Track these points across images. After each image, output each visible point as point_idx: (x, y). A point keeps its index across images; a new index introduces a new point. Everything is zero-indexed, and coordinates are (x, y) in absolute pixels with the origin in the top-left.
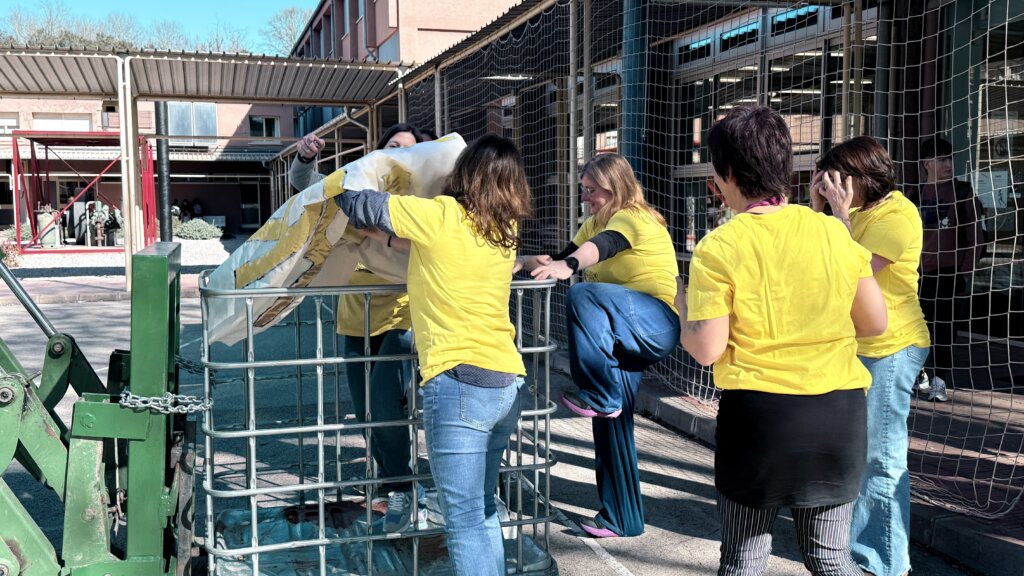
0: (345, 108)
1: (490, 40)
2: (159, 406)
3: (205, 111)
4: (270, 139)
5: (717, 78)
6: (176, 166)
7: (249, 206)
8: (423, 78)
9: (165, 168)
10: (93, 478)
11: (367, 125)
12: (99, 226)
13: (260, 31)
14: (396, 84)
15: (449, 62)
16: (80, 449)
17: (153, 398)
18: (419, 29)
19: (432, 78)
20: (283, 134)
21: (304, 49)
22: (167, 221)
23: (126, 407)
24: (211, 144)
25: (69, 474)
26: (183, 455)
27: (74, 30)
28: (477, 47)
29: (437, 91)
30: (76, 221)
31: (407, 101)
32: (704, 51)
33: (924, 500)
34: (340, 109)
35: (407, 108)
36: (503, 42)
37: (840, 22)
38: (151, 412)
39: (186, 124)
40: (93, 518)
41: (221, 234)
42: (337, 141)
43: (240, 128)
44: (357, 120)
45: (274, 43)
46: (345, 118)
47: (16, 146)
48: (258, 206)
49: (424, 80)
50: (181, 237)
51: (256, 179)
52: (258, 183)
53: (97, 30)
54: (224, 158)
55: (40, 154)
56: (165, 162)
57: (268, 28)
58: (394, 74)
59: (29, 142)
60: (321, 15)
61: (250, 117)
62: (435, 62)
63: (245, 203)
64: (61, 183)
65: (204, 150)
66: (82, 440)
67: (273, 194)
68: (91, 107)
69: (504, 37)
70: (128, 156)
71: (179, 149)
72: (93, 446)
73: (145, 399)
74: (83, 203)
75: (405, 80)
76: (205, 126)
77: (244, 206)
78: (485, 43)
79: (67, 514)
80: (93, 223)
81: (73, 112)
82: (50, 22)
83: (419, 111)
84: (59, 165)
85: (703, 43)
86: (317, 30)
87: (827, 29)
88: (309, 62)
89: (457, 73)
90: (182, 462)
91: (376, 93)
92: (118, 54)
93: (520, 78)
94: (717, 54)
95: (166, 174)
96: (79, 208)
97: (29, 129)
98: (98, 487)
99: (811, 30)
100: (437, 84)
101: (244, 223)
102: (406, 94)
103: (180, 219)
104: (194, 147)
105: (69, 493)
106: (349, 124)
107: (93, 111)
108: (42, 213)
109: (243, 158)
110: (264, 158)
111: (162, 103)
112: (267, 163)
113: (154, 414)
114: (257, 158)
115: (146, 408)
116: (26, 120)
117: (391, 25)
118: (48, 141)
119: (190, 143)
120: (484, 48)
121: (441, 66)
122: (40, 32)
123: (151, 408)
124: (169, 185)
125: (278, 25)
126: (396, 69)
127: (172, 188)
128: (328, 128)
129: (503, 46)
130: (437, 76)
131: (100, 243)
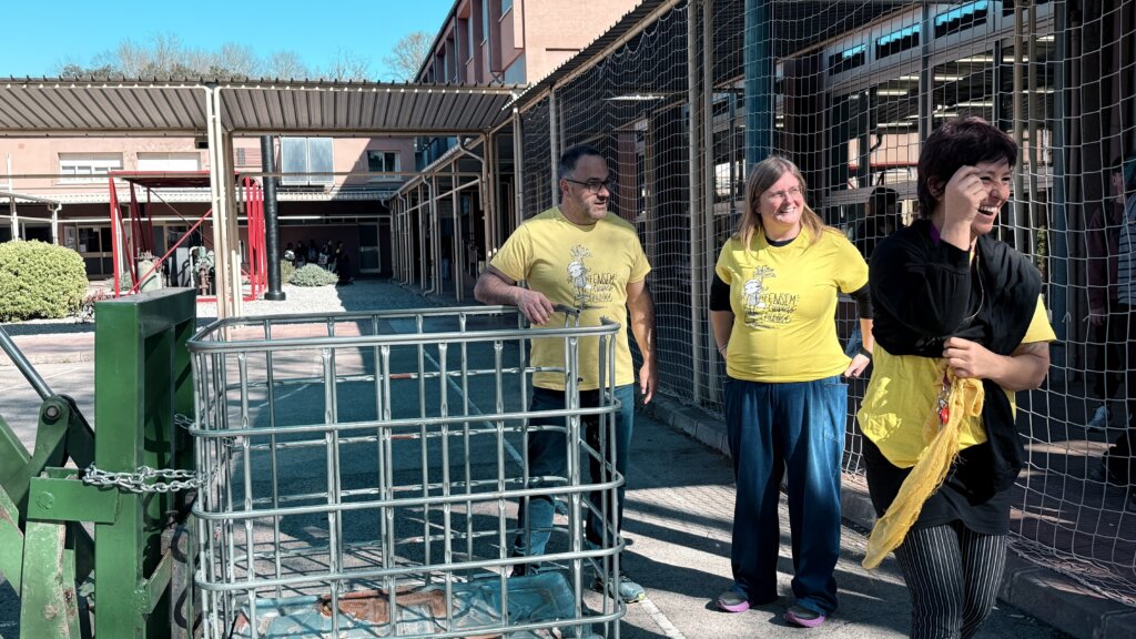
0: (458, 138)
1: (605, 54)
2: (128, 483)
3: (321, 147)
4: (389, 174)
5: (873, 90)
6: (284, 208)
7: (369, 249)
8: (538, 100)
9: (272, 210)
10: (54, 569)
11: (482, 156)
12: (203, 273)
13: (384, 59)
14: (511, 108)
15: (564, 82)
16: (40, 534)
17: (120, 474)
18: (547, 50)
19: (545, 102)
20: (403, 169)
21: (428, 75)
22: (275, 267)
23: (90, 484)
25: (26, 563)
26: (175, 540)
27: (186, 64)
28: (591, 63)
29: (553, 115)
30: (179, 269)
31: (522, 127)
32: (858, 59)
33: (1095, 591)
34: (453, 139)
35: (523, 135)
36: (619, 56)
37: (1011, 20)
38: (120, 490)
39: (300, 160)
40: (55, 616)
41: (337, 280)
42: (455, 175)
43: (357, 164)
44: (472, 151)
45: (399, 72)
46: (458, 151)
47: (113, 188)
48: (378, 249)
49: (539, 103)
50: (294, 284)
51: (375, 220)
52: (377, 224)
53: (212, 63)
54: (341, 197)
55: (141, 195)
56: (272, 202)
57: (394, 56)
58: (509, 98)
59: (128, 183)
60: (444, 39)
61: (368, 152)
62: (548, 82)
63: (364, 245)
64: (170, 228)
65: (320, 189)
66: (40, 524)
67: (393, 236)
69: (619, 50)
70: (219, 195)
71: (293, 189)
72: (54, 531)
73: (112, 474)
74: (186, 249)
75: (520, 103)
76: (321, 163)
77: (362, 249)
78: (600, 58)
79: (24, 611)
80: (197, 270)
81: (181, 150)
82: (161, 56)
83: (535, 138)
84: (162, 208)
85: (857, 50)
86: (441, 56)
87: (998, 27)
88: (428, 87)
89: (572, 94)
90: (174, 547)
91: (492, 119)
92: (207, 84)
93: (650, 97)
94: (871, 62)
95: (273, 215)
96: (183, 254)
97: (133, 170)
98: (60, 579)
99: (980, 30)
100: (552, 106)
101: (362, 267)
102: (522, 120)
103: (293, 265)
104: (309, 186)
105: (25, 587)
106: (466, 156)
107: (190, 149)
108: (142, 260)
109: (361, 197)
110: (383, 196)
111: (268, 138)
112: (386, 202)
113: (123, 492)
114: (376, 197)
115: (114, 485)
116: (131, 160)
117: (516, 46)
118: (151, 182)
119: (305, 182)
120: (600, 64)
121: (556, 86)
122: (151, 66)
123: (119, 486)
124: (276, 227)
125: (404, 51)
126: (511, 92)
127: (280, 231)
128: (444, 161)
129: (618, 60)
130: (552, 97)
131: (204, 292)
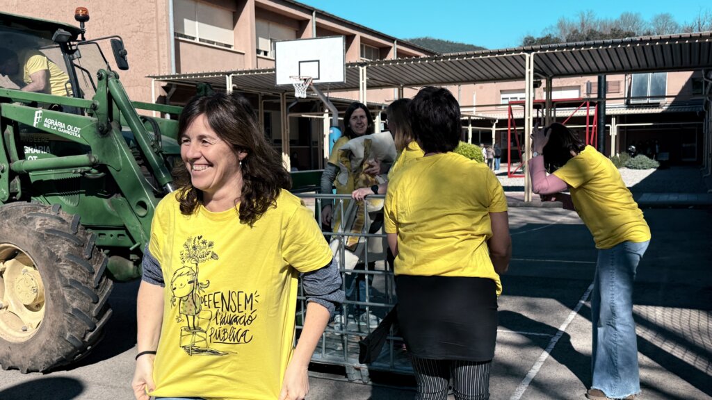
3: (658, 78)
7: (688, 145)
24: (661, 101)
39: (644, 88)
41: (658, 165)
43: (684, 88)
48: (696, 145)
50: (628, 167)
51: (695, 125)
52: (694, 128)
54: (669, 110)
56: (602, 116)
61: (692, 79)
65: (656, 105)
67: (704, 136)
68: (580, 81)
71: (638, 106)
76: (657, 89)
77: (684, 145)
81: (569, 85)
95: (602, 124)
97: (540, 98)
104: (648, 104)
107: (581, 84)
109: (683, 110)
110: (698, 109)
111: (603, 77)
112: (701, 113)
114: (694, 110)
116: (539, 92)
119: (646, 101)
127: (622, 134)
